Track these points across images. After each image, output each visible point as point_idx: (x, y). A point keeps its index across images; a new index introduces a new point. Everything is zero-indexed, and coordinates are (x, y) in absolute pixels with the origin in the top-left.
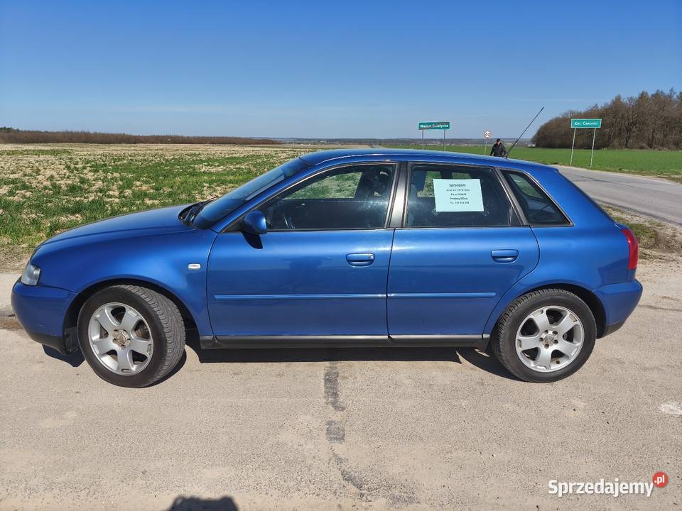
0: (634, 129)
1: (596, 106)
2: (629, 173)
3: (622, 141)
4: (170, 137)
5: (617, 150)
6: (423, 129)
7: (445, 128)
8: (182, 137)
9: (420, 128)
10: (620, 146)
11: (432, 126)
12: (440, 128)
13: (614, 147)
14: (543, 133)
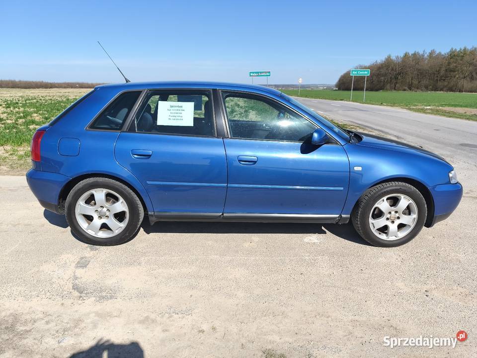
0: (399, 77)
1: (376, 61)
2: (387, 105)
3: (392, 85)
4: (78, 84)
5: (389, 91)
6: (252, 76)
7: (267, 75)
8: (87, 84)
9: (250, 76)
10: (391, 89)
11: (259, 74)
12: (264, 76)
13: (387, 90)
14: (342, 80)
